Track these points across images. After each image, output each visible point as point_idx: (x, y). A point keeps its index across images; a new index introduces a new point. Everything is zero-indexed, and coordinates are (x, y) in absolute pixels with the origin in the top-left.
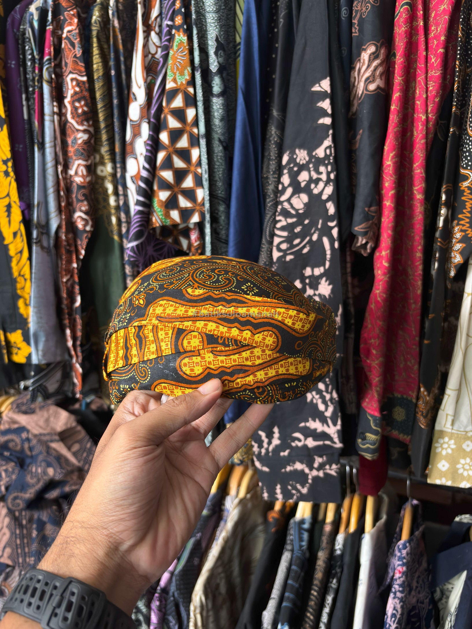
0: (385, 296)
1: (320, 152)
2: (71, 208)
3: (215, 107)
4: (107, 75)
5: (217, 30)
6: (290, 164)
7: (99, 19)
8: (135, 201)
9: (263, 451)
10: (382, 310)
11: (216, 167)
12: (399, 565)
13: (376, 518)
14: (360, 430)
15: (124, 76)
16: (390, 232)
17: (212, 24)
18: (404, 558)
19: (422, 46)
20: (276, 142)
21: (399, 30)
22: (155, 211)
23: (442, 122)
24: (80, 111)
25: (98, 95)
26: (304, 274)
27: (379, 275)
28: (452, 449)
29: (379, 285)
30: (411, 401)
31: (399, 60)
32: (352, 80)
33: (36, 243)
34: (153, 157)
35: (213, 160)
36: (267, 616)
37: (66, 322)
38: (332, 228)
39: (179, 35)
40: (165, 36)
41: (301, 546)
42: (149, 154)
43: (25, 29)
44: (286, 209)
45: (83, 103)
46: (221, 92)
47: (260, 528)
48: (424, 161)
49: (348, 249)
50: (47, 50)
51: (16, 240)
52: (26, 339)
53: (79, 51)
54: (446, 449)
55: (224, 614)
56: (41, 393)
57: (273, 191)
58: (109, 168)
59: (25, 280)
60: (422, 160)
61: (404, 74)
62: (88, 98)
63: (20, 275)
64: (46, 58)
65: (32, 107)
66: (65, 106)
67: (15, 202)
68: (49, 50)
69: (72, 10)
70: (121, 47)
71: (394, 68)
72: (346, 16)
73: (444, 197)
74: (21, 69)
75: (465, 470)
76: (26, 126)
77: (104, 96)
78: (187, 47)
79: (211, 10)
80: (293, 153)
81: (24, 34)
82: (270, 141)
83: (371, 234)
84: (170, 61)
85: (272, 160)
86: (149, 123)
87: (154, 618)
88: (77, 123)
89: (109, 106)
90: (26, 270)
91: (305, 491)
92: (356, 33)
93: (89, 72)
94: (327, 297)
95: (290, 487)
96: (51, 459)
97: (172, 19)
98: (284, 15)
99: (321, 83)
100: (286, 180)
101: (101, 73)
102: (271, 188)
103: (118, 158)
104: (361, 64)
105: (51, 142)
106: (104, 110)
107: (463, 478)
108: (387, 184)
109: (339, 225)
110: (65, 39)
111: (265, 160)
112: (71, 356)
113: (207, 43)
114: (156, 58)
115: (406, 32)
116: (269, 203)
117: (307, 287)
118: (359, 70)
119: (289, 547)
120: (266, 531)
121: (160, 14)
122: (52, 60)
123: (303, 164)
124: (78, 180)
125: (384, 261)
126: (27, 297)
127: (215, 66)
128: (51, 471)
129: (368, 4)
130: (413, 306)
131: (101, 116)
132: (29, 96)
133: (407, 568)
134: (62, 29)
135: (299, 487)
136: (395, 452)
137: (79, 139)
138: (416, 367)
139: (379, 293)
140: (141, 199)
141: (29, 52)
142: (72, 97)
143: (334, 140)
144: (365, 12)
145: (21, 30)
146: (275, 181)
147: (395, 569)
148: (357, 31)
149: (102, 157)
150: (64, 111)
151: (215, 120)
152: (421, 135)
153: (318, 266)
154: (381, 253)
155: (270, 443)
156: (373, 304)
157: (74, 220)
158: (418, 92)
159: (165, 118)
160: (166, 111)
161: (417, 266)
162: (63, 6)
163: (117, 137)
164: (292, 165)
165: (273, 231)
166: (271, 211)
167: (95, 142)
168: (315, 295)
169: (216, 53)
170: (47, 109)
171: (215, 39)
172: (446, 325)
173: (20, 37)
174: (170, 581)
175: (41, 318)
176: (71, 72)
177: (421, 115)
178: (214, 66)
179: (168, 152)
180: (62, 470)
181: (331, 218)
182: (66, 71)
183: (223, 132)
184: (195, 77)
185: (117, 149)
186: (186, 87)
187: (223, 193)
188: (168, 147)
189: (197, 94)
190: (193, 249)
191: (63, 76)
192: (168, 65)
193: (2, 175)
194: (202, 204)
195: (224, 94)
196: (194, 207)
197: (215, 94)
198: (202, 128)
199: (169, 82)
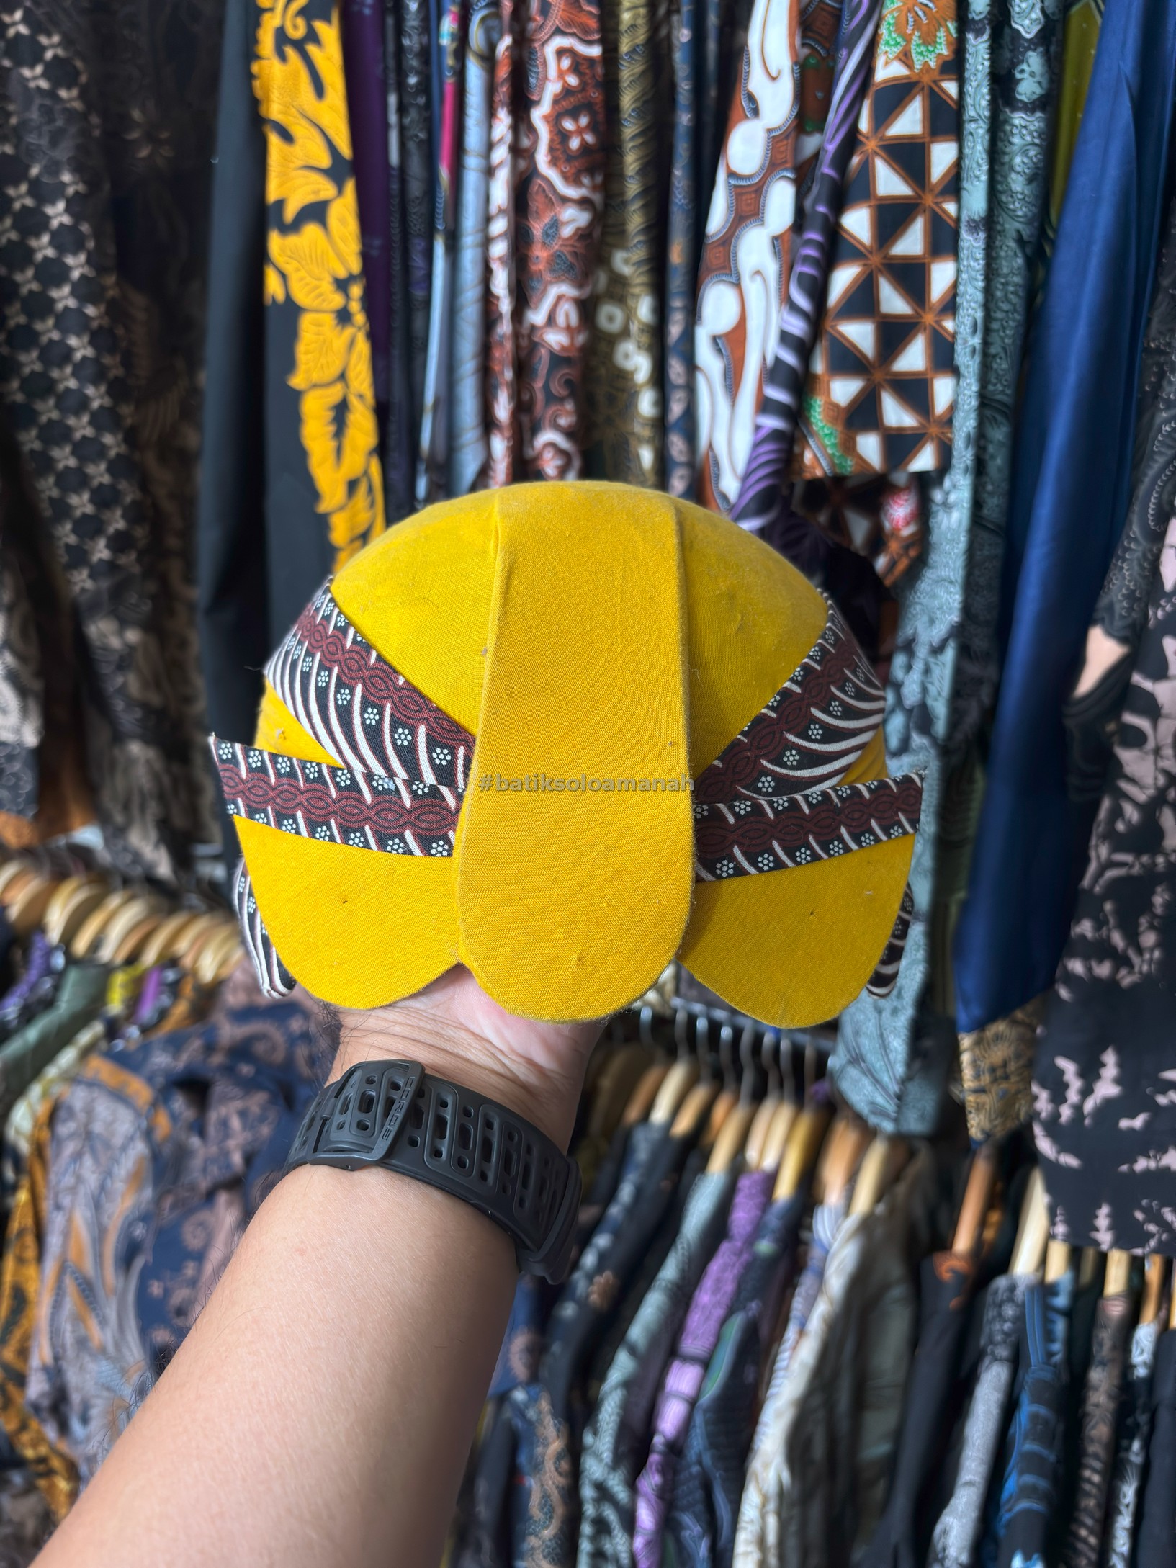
2: (525, 419)
3: (1016, 140)
4: (653, 45)
9: (1066, 1112)
11: (999, 315)
15: (712, 46)
22: (813, 434)
24: (575, 144)
25: (628, 100)
34: (820, 280)
35: (993, 295)
41: (1050, 1355)
42: (808, 270)
45: (584, 121)
46: (1042, 96)
51: (353, 501)
58: (644, 309)
62: (599, 108)
65: (411, 131)
66: (532, 130)
67: (361, 397)
74: (390, 21)
76: (395, 186)
77: (645, 102)
84: (892, 3)
87: (646, 1517)
88: (566, 177)
89: (654, 134)
93: (608, 35)
95: (1140, 1216)
101: (641, 36)
105: (479, 230)
106: (642, 144)
116: (1168, 421)
119: (998, 1350)
120: (918, 1304)
127: (1033, 22)
131: (632, 161)
132: (407, 99)
135: (1167, 1214)
137: (568, 223)
140: (776, 394)
142: (556, 101)
149: (618, 280)
150: (525, 142)
151: (1013, 176)
155: (1087, 1092)
157: (530, 453)
159: (867, 169)
160: (871, 145)
163: (679, 223)
167: (604, 234)
170: (473, 138)
176: (558, 31)
178: (1029, 20)
179: (865, 266)
182: (541, 27)
183: (1029, 214)
184: (970, 49)
185: (677, 254)
186: (938, 78)
187: (1008, 391)
188: (871, 252)
189: (969, 100)
190: (894, 546)
191: (532, 41)
192: (885, 12)
193: (329, 320)
194: (948, 421)
195: (1048, 103)
196: (922, 426)
197: (1022, 101)
198: (976, 199)
199: (887, 63)
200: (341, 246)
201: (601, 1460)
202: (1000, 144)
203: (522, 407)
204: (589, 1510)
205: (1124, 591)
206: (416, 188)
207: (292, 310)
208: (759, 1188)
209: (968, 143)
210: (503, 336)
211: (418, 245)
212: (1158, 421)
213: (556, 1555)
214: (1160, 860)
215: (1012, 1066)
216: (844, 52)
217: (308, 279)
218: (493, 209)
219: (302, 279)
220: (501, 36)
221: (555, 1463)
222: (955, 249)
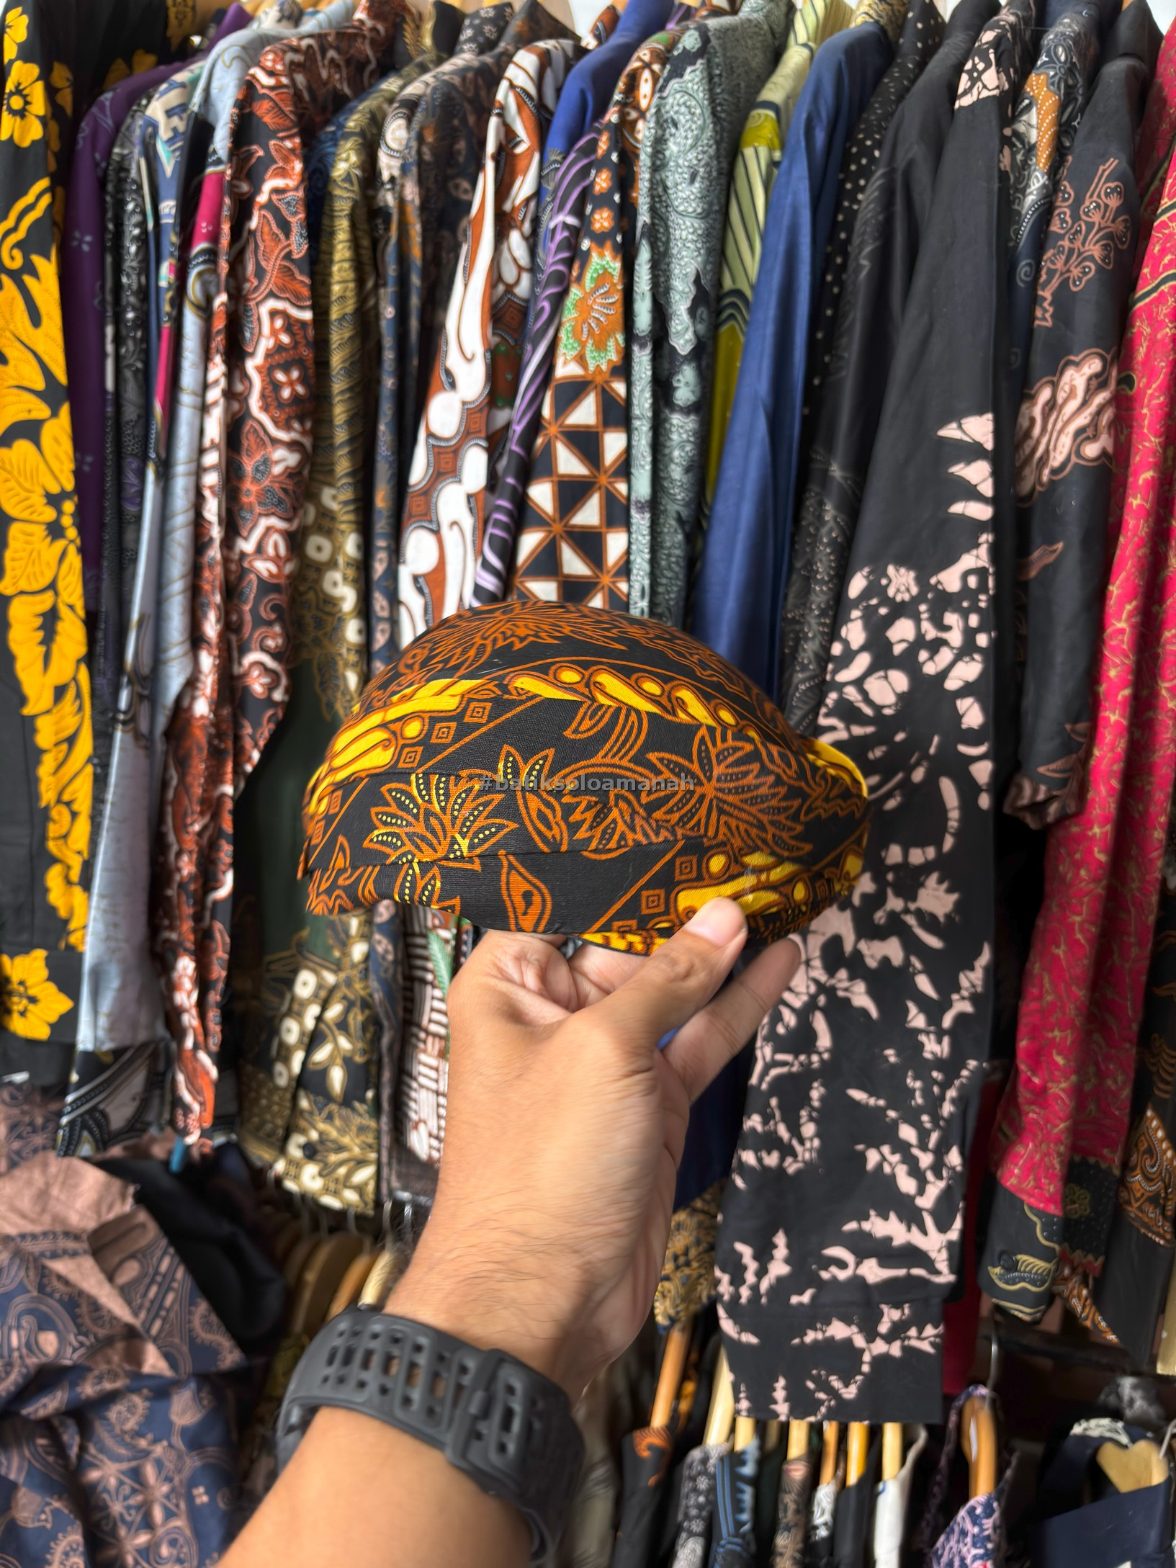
0: (1092, 929)
1: (950, 580)
2: (233, 638)
3: (675, 437)
4: (365, 315)
5: (699, 259)
6: (871, 598)
7: (358, 172)
9: (745, 1293)
10: (1086, 962)
11: (664, 581)
12: (975, 1558)
15: (414, 323)
16: (1115, 783)
17: (687, 245)
18: (988, 1539)
20: (833, 542)
21: (1155, 330)
24: (286, 393)
25: (337, 360)
26: (882, 861)
29: (1082, 904)
30: (1108, 1173)
31: (1154, 398)
32: (1024, 423)
33: (125, 722)
34: (510, 542)
35: (659, 564)
38: (972, 760)
39: (602, 256)
40: (553, 251)
41: (739, 1524)
43: (125, 159)
44: (850, 703)
45: (295, 374)
46: (695, 403)
50: (203, 227)
51: (59, 707)
52: (64, 979)
53: (300, 245)
56: (91, 1133)
57: (816, 655)
58: (351, 546)
59: (74, 815)
62: (310, 363)
63: (59, 800)
64: (200, 246)
65: (127, 361)
66: (245, 376)
67: (71, 607)
69: (289, 137)
70: (416, 252)
71: (1141, 414)
72: (1028, 279)
74: (109, 259)
76: (110, 410)
77: (352, 363)
78: (620, 287)
79: (690, 210)
80: (879, 572)
81: (123, 168)
82: (816, 537)
83: (1073, 785)
84: (570, 314)
85: (822, 582)
86: (494, 452)
88: (276, 422)
89: (365, 391)
90: (82, 792)
91: (849, 1393)
92: (1044, 319)
93: (319, 302)
94: (942, 919)
95: (813, 1386)
96: (52, 1307)
97: (578, 211)
98: (872, 251)
99: (963, 421)
100: (855, 633)
101: (350, 307)
102: (810, 648)
104: (1060, 394)
105: (190, 462)
106: (350, 399)
108: (1113, 673)
109: (995, 756)
110: (262, 207)
111: (799, 579)
113: (671, 283)
114: (515, 294)
116: (803, 681)
117: (890, 892)
118: (1051, 406)
119: (693, 1525)
120: (619, 1482)
121: (538, 194)
122: (222, 255)
123: (903, 602)
125: (1096, 850)
127: (687, 341)
128: (49, 1341)
129: (1087, 263)
130: (1134, 951)
131: (340, 413)
132: (124, 332)
134: (256, 181)
135: (836, 1383)
137: (277, 462)
138: (1126, 1093)
139: (1081, 924)
141: (136, 218)
142: (269, 355)
143: (997, 559)
144: (1080, 279)
145: (116, 158)
146: (823, 633)
148: (1048, 315)
149: (326, 516)
150: (239, 387)
151: (673, 466)
153: (922, 844)
154: (1087, 828)
155: (762, 1273)
156: (1063, 947)
157: (237, 670)
159: (549, 450)
160: (553, 430)
162: (265, 124)
163: (383, 471)
164: (874, 602)
166: (805, 703)
167: (311, 472)
168: (906, 911)
169: (692, 311)
170: (189, 377)
171: (692, 278)
173: (112, 176)
175: (115, 925)
176: (272, 295)
178: (683, 336)
179: (550, 534)
180: (81, 1338)
181: (973, 737)
182: (256, 289)
183: (687, 499)
184: (636, 358)
185: (382, 499)
186: (608, 379)
189: (635, 401)
191: (248, 300)
192: (564, 320)
193: (40, 531)
195: (702, 408)
197: (677, 406)
198: (642, 486)
199: (565, 363)
200: (55, 465)
202: (662, 439)
203: (230, 627)
206: (130, 413)
209: (635, 437)
210: (213, 558)
211: (131, 464)
212: (795, 680)
214: (815, 1058)
215: (693, 1253)
216: (529, 347)
217: (18, 489)
218: (207, 443)
219: (11, 490)
220: (218, 292)
222: (627, 525)
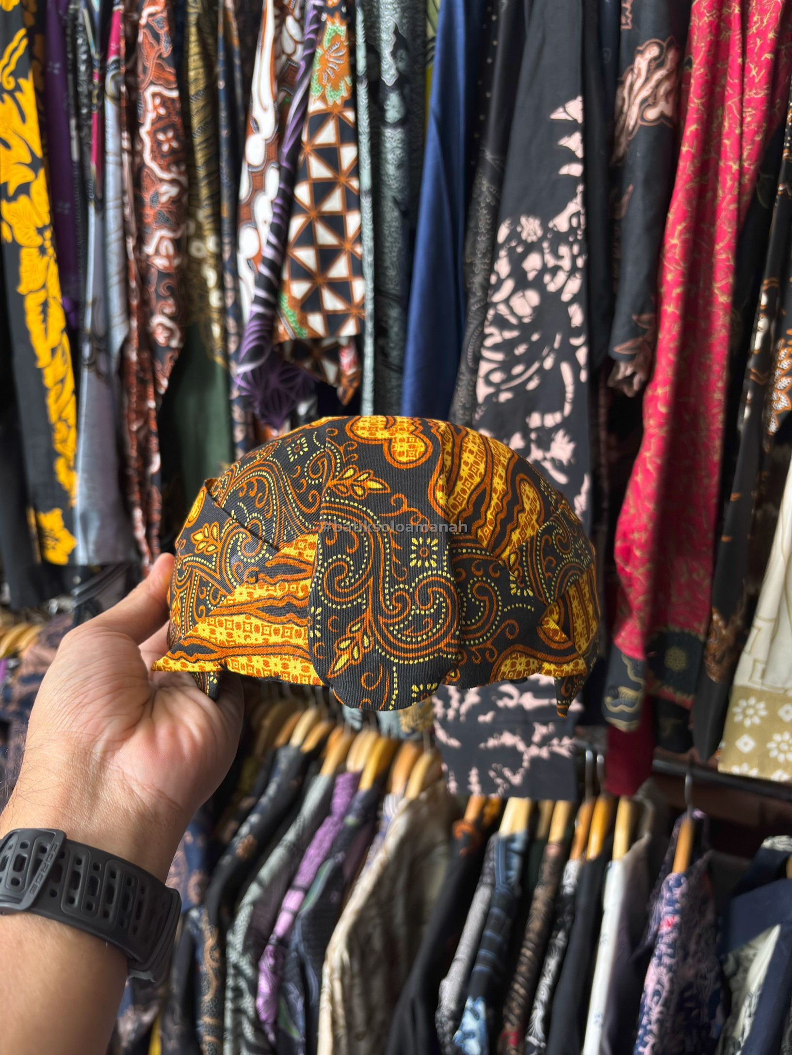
0: (658, 461)
1: (561, 223)
2: (147, 309)
3: (388, 145)
4: (211, 90)
5: (397, 16)
6: (511, 241)
8: (253, 297)
9: (451, 713)
11: (387, 244)
12: (667, 913)
13: (633, 837)
14: (610, 681)
15: (239, 91)
16: (671, 356)
17: (389, 6)
18: (677, 902)
19: (737, 49)
20: (488, 205)
21: (700, 20)
22: (283, 315)
23: (766, 176)
24: (165, 148)
25: (196, 121)
26: (527, 425)
27: (650, 427)
28: (762, 718)
29: (651, 443)
30: (696, 639)
31: (698, 70)
32: (619, 102)
33: (89, 366)
34: (283, 227)
35: (382, 232)
36: (449, 988)
37: (136, 497)
38: (577, 348)
39: (333, 23)
40: (311, 23)
41: (508, 878)
42: (277, 221)
43: (76, 11)
44: (502, 315)
45: (170, 134)
46: (400, 119)
47: (441, 849)
48: (733, 241)
49: (602, 385)
50: (113, 46)
51: (54, 361)
52: (69, 525)
53: (166, 48)
54: (751, 717)
55: (378, 984)
57: (481, 285)
58: (210, 244)
59: (69, 427)
60: (731, 238)
61: (705, 95)
62: (179, 127)
63: (60, 418)
64: (112, 58)
65: (85, 141)
66: (141, 140)
68: (118, 45)
70: (236, 42)
71: (689, 83)
73: (764, 300)
74: (70, 77)
75: (781, 751)
76: (76, 173)
77: (206, 124)
78: (346, 43)
80: (516, 222)
81: (75, 17)
82: (479, 203)
83: (640, 358)
84: (317, 67)
85: (482, 234)
86: (280, 169)
87: (264, 986)
88: (162, 167)
89: (213, 141)
90: (70, 412)
91: (517, 780)
92: (627, 24)
93: (182, 84)
94: (565, 462)
95: (492, 774)
99: (566, 105)
100: (503, 267)
101: (201, 85)
102: (477, 280)
103: (226, 227)
104: (635, 76)
105: (116, 199)
106: (205, 148)
107: (777, 765)
108: (669, 277)
109: (589, 343)
110: (144, 27)
111: (470, 235)
112: (140, 554)
113: (380, 36)
114: (293, 61)
115: (711, 24)
116: (473, 305)
117: (533, 446)
118: (632, 86)
119: (487, 879)
120: (450, 854)
122: (123, 63)
123: (533, 242)
124: (160, 263)
125: (659, 405)
126: (70, 454)
127: (392, 76)
130: (706, 481)
131: (200, 157)
132: (82, 122)
133: (682, 917)
134: (139, 10)
135: (507, 773)
136: (667, 725)
137: (164, 194)
138: (707, 583)
139: (650, 458)
140: (262, 294)
141: (83, 49)
142: (153, 124)
143: (586, 203)
145: (71, 12)
146: (485, 269)
147: (660, 919)
148: (629, 21)
149: (199, 227)
150: (139, 147)
151: (388, 166)
152: (729, 197)
153: (552, 410)
154: (656, 390)
155: (462, 700)
156: (640, 475)
157: (151, 330)
158: (726, 124)
159: (306, 162)
160: (307, 149)
161: (714, 415)
163: (226, 193)
164: (513, 244)
165: (480, 352)
166: (476, 320)
167: (189, 200)
168: (545, 459)
169: (394, 54)
170: (111, 144)
171: (392, 30)
172: (759, 514)
173: (69, 24)
174: (291, 927)
175: (94, 489)
176: (152, 83)
177: (731, 163)
178: (389, 75)
179: (308, 218)
181: (576, 332)
182: (144, 81)
183: (400, 188)
184: (358, 92)
185: (226, 213)
186: (339, 109)
187: (397, 288)
188: (309, 209)
189: (360, 123)
190: (345, 381)
191: (139, 89)
192: (313, 72)
193: (34, 252)
194: (362, 306)
195: (406, 122)
196: (348, 309)
197: (389, 123)
198: (366, 180)
199: (314, 102)
200: (40, 209)
201: (236, 949)
202: (381, 147)
203: (143, 302)
204: (230, 982)
205: (461, 404)
207: (16, 247)
208: (348, 783)
209: (361, 146)
212: (470, 304)
213: (213, 1011)
217: (23, 228)
219: (20, 229)
221: (210, 953)
222: (359, 207)
